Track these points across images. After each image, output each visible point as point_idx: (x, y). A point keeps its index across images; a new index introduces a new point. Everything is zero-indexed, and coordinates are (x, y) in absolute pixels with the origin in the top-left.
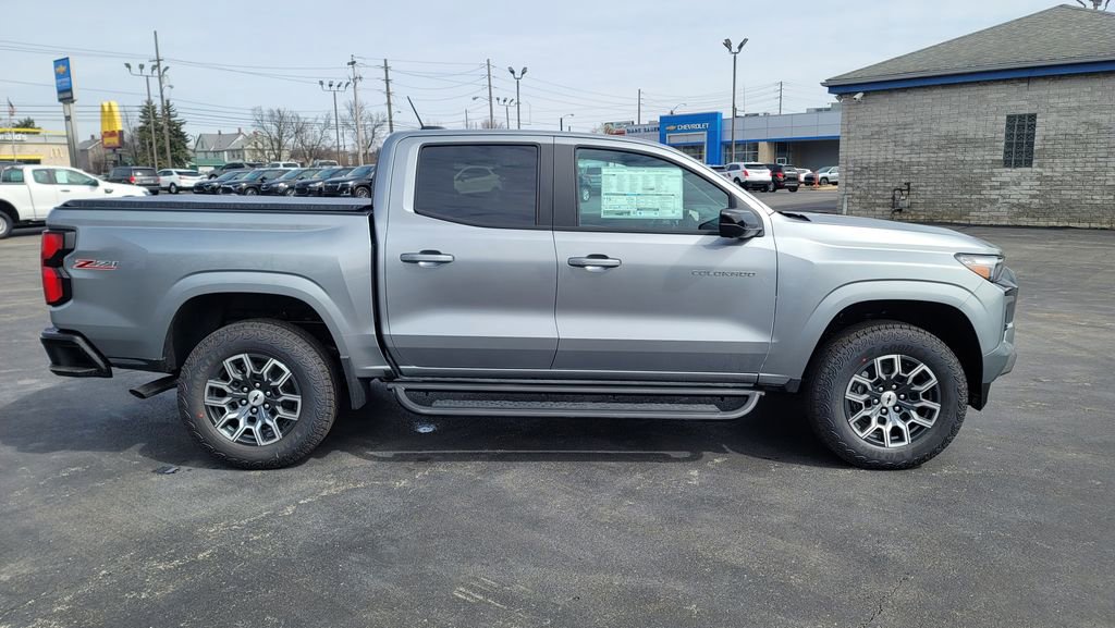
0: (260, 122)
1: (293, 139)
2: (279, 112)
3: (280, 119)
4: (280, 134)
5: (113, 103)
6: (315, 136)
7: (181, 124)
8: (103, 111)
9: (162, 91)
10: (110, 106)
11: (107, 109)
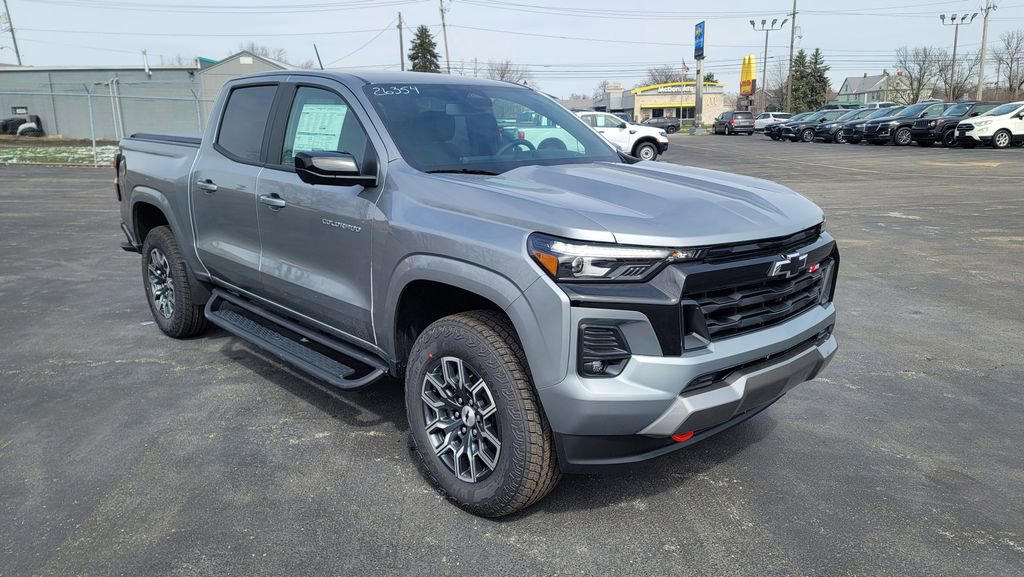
0: (903, 63)
1: (936, 78)
2: (925, 50)
3: (924, 58)
4: (922, 73)
5: (752, 57)
6: (962, 74)
7: (824, 70)
8: (744, 64)
9: (792, 42)
10: (749, 59)
11: (747, 62)
